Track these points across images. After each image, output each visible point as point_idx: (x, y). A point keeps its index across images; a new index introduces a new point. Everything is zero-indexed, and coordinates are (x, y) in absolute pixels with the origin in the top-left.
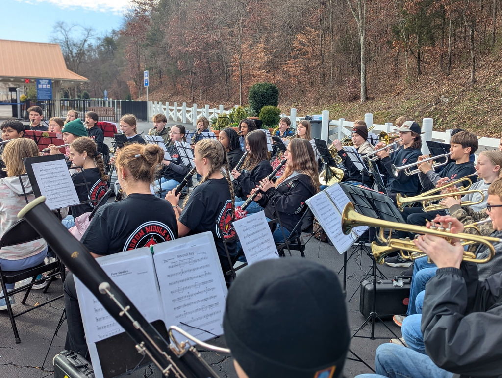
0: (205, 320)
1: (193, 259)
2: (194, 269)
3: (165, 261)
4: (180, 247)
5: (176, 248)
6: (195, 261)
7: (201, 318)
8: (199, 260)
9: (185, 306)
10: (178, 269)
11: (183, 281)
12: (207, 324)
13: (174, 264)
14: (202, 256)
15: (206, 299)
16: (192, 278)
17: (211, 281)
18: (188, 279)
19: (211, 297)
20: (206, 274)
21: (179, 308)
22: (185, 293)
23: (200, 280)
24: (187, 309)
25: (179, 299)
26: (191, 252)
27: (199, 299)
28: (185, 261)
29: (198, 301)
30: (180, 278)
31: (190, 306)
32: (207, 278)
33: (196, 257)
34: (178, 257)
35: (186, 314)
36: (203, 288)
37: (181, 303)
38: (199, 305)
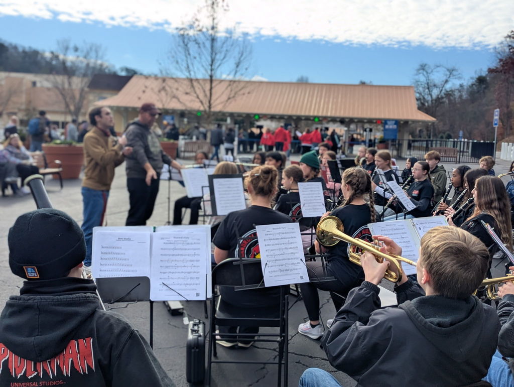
0: (183, 287)
1: (187, 242)
2: (186, 249)
3: (162, 239)
4: (179, 231)
5: (175, 231)
6: (188, 244)
7: (181, 285)
8: (192, 244)
9: (170, 272)
10: (172, 246)
11: (173, 255)
12: (185, 290)
13: (169, 242)
14: (195, 241)
15: (189, 273)
16: (181, 255)
17: (198, 261)
18: (178, 255)
19: (195, 272)
20: (195, 255)
21: (164, 273)
22: (173, 264)
23: (189, 258)
24: (171, 275)
25: (167, 267)
26: (186, 236)
27: (184, 271)
28: (180, 242)
29: (182, 272)
30: (171, 252)
31: (174, 274)
32: (195, 258)
33: (190, 241)
34: (174, 237)
35: (169, 278)
36: (190, 264)
37: (168, 270)
38: (182, 275)
